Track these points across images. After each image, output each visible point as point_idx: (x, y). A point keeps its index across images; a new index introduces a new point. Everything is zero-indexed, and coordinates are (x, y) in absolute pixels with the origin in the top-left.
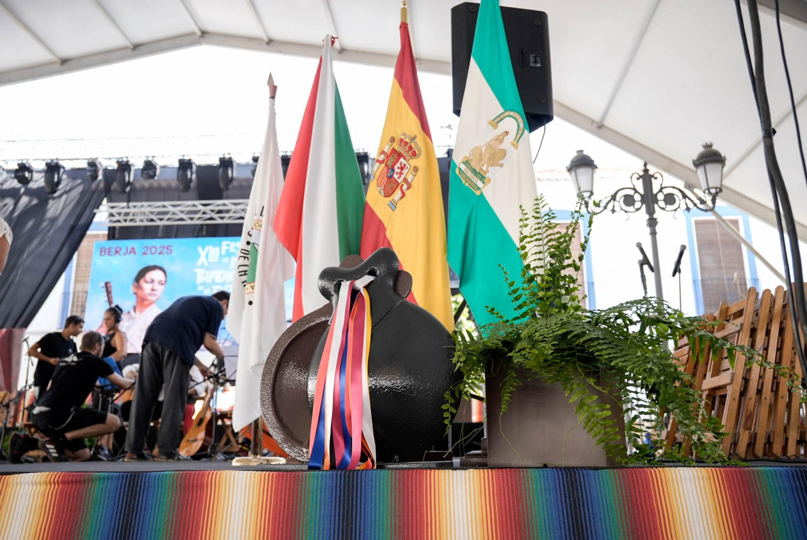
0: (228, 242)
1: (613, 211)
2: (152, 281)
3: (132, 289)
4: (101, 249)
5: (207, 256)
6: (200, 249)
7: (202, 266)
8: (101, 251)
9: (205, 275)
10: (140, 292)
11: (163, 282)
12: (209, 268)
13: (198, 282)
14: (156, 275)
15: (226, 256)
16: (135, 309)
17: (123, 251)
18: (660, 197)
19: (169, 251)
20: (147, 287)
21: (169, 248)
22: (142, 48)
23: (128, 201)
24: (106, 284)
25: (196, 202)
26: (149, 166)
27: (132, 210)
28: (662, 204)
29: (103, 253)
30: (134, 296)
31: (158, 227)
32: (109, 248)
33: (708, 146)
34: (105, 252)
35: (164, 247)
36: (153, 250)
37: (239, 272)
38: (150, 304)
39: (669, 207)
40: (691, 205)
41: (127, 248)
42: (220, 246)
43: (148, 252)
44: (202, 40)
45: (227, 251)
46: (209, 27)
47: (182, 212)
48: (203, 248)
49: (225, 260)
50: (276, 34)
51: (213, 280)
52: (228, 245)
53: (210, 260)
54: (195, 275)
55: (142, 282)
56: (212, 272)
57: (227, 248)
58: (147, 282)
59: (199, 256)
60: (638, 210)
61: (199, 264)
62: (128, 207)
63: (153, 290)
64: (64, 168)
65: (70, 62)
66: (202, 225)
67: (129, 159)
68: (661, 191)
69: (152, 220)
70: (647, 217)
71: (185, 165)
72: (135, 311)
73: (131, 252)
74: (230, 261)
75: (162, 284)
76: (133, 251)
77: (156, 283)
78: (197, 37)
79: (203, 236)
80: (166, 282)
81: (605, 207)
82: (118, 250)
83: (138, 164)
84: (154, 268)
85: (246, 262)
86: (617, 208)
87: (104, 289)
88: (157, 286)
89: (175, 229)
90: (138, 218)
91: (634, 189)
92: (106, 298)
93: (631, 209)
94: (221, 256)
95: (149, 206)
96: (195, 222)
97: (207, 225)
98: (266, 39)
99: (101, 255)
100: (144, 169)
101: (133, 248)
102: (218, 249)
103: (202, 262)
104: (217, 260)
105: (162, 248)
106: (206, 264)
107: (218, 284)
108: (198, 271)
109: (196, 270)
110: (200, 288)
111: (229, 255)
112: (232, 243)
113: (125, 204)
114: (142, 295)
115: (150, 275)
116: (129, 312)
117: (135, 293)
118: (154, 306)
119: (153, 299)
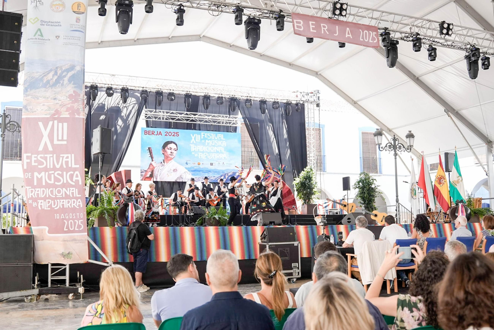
0: (204, 133)
1: (386, 150)
2: (171, 149)
3: (161, 152)
4: (145, 131)
6: (192, 135)
7: (193, 143)
8: (145, 132)
9: (195, 147)
10: (165, 153)
12: (196, 144)
13: (192, 151)
14: (172, 146)
15: (203, 139)
16: (164, 160)
17: (156, 133)
18: (398, 146)
19: (177, 135)
20: (169, 152)
24: (149, 148)
25: (189, 113)
26: (172, 95)
27: (160, 114)
28: (398, 149)
29: (146, 133)
31: (171, 122)
32: (149, 131)
33: (410, 131)
34: (147, 133)
36: (170, 134)
38: (171, 159)
39: (400, 150)
40: (405, 150)
41: (157, 132)
42: (201, 134)
43: (168, 134)
44: (201, 39)
45: (204, 137)
46: (209, 35)
48: (193, 136)
49: (203, 141)
51: (199, 150)
52: (203, 134)
53: (196, 140)
54: (191, 147)
56: (198, 146)
58: (169, 149)
59: (192, 139)
60: (392, 150)
61: (192, 142)
62: (156, 112)
63: (171, 153)
67: (163, 90)
68: (398, 145)
70: (394, 153)
71: (188, 95)
72: (164, 162)
73: (159, 134)
74: (205, 142)
75: (175, 150)
76: (160, 133)
77: (173, 149)
79: (193, 130)
80: (177, 150)
81: (384, 149)
82: (153, 132)
83: (166, 93)
84: (171, 142)
86: (387, 149)
87: (148, 151)
88: (173, 151)
91: (391, 143)
92: (150, 155)
93: (390, 150)
94: (201, 139)
96: (187, 122)
97: (194, 124)
99: (145, 134)
100: (168, 96)
101: (160, 132)
102: (200, 136)
103: (193, 141)
104: (199, 141)
105: (174, 133)
106: (195, 142)
107: (201, 152)
108: (192, 145)
109: (190, 145)
110: (193, 153)
111: (205, 139)
112: (206, 134)
113: (155, 110)
114: (167, 155)
115: (170, 146)
116: (162, 163)
117: (163, 154)
118: (173, 160)
119: (172, 157)
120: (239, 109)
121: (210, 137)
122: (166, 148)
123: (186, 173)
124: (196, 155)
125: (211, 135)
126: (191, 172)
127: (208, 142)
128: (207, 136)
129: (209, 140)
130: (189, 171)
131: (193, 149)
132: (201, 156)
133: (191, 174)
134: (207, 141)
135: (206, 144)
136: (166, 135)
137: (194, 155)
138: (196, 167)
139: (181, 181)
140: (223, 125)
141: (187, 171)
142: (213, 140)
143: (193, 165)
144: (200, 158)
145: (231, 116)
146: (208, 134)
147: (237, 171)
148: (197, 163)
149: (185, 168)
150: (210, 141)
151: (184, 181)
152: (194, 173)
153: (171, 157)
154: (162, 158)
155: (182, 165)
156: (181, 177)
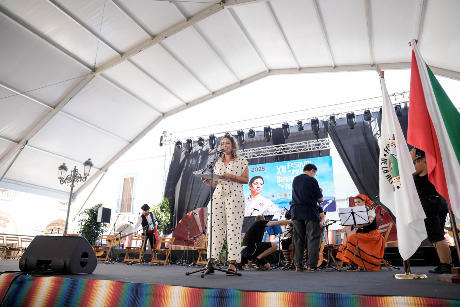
0: (290, 163)
2: (257, 183)
5: (281, 170)
6: (277, 167)
7: (279, 175)
9: (281, 179)
11: (262, 184)
12: (282, 175)
13: (278, 183)
14: (259, 181)
15: (289, 169)
16: (251, 196)
19: (263, 169)
20: (255, 186)
21: (263, 168)
22: (244, 82)
23: (243, 149)
25: (273, 146)
26: (251, 132)
27: (246, 152)
30: (250, 190)
31: (257, 158)
35: (261, 168)
36: (256, 169)
37: (383, 171)
38: (257, 194)
42: (287, 165)
43: (254, 170)
44: (269, 73)
45: (290, 167)
46: (272, 67)
47: (267, 151)
48: (279, 167)
49: (290, 171)
50: (303, 65)
51: (285, 181)
52: (289, 164)
53: (282, 172)
54: (277, 179)
55: (253, 184)
56: (284, 177)
57: (290, 165)
58: (255, 184)
59: (277, 170)
61: (277, 174)
62: (244, 151)
63: (258, 187)
64: (216, 137)
65: (216, 93)
66: (277, 156)
67: (242, 130)
69: (254, 156)
71: (267, 130)
72: (251, 198)
75: (262, 185)
77: (259, 184)
78: (267, 73)
79: (278, 161)
80: (263, 183)
83: (246, 132)
84: (257, 177)
85: (386, 165)
88: (259, 186)
89: (265, 159)
90: (248, 156)
94: (287, 170)
95: (253, 150)
96: (273, 155)
97: (279, 156)
98: (298, 68)
100: (249, 134)
102: (285, 166)
103: (279, 173)
104: (286, 172)
105: (260, 168)
106: (281, 174)
107: (287, 183)
108: (277, 177)
109: (276, 177)
110: (279, 185)
111: (291, 168)
112: (292, 163)
113: (242, 150)
114: (253, 190)
115: (256, 181)
116: (249, 198)
117: (250, 189)
118: (259, 195)
119: (259, 191)
120: (328, 131)
121: (296, 166)
122: (253, 183)
123: (273, 206)
124: (282, 187)
125: (297, 164)
126: (279, 205)
127: (295, 171)
128: (294, 165)
129: (295, 169)
130: (275, 203)
131: (279, 181)
132: (287, 187)
133: (277, 207)
134: (293, 170)
135: (293, 174)
136: (252, 171)
137: (281, 186)
138: (283, 198)
139: (268, 215)
140: (310, 151)
141: (273, 204)
142: (300, 168)
143: (279, 198)
144: (286, 189)
145: (319, 140)
146: (295, 163)
147: (329, 199)
148: (283, 195)
149: (272, 201)
150: (297, 170)
151: (270, 215)
152: (280, 205)
153: (257, 191)
154: (250, 193)
155: (268, 198)
156: (267, 211)
